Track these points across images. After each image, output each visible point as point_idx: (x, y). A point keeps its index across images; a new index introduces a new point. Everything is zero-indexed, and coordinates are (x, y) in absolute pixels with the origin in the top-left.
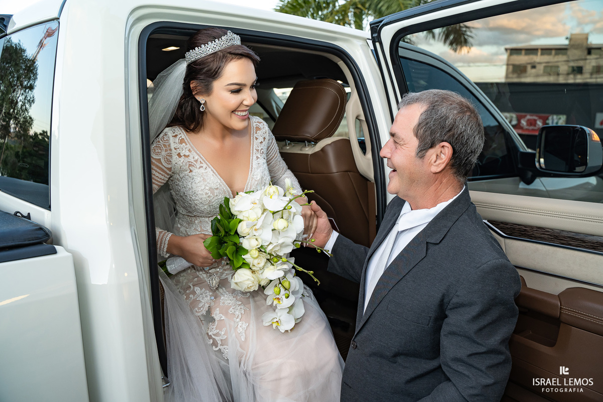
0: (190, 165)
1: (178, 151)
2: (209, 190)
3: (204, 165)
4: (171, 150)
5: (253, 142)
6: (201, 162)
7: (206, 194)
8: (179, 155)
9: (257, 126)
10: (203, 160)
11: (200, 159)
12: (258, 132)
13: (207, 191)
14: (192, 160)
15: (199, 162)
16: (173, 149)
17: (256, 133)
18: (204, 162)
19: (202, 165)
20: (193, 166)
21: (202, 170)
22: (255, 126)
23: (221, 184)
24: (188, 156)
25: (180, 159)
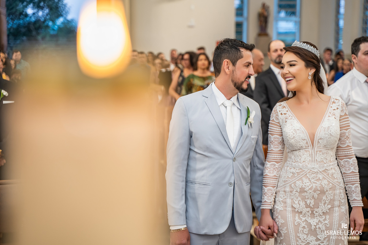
0: (286, 118)
1: (281, 112)
2: (294, 130)
3: (293, 118)
4: (277, 112)
5: (329, 108)
6: (292, 117)
7: (292, 132)
8: (281, 114)
9: (334, 101)
10: (293, 115)
11: (292, 115)
12: (333, 104)
13: (292, 131)
14: (288, 116)
15: (291, 116)
16: (278, 112)
17: (332, 104)
18: (294, 116)
19: (292, 118)
20: (287, 118)
21: (291, 120)
22: (332, 101)
23: (301, 127)
24: (286, 114)
25: (282, 116)
